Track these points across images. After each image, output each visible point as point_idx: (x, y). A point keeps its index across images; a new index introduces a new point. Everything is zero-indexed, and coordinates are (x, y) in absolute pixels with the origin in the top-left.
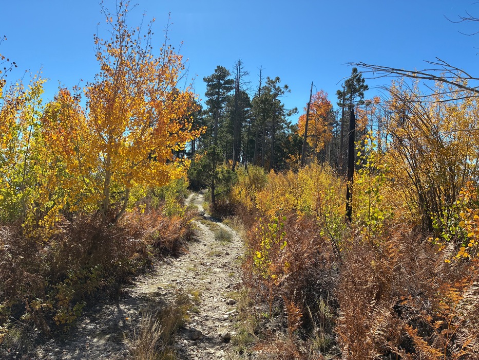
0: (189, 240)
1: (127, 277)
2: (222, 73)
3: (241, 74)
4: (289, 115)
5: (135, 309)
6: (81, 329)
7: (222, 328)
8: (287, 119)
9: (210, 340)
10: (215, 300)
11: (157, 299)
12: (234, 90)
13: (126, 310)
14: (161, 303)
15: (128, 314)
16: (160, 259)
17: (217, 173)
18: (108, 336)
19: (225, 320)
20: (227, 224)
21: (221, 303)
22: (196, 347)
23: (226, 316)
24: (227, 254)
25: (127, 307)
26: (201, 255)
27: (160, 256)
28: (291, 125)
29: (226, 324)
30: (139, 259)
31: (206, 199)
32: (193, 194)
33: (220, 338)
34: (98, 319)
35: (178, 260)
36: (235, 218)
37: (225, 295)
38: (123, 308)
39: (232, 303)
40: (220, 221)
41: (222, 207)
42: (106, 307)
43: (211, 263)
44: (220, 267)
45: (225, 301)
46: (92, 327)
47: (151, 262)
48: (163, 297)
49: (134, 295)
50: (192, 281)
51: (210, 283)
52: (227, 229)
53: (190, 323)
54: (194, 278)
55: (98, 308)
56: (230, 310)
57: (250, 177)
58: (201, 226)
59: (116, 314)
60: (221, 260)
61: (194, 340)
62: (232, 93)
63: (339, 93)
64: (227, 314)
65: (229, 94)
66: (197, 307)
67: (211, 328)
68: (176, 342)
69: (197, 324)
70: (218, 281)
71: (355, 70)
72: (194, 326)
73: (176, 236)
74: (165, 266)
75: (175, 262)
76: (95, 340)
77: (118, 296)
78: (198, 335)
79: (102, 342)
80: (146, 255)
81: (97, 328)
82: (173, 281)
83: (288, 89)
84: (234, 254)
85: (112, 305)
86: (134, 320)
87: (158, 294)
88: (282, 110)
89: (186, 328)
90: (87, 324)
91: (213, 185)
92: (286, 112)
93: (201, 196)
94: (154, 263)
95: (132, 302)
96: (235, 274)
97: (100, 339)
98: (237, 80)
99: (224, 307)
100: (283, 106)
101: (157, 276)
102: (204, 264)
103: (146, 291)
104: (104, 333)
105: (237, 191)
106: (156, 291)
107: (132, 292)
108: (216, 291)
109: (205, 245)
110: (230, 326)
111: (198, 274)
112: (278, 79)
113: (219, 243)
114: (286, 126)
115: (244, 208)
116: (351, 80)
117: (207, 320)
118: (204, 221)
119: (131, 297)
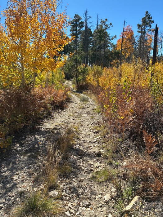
0: (68, 102)
1: (39, 120)
2: (78, 18)
3: (88, 18)
4: (112, 39)
5: (44, 137)
6: (14, 150)
7: (94, 147)
8: (112, 41)
9: (88, 155)
10: (87, 131)
11: (55, 131)
12: (85, 27)
13: (39, 138)
14: (58, 133)
15: (40, 140)
16: (55, 111)
17: (78, 69)
18: (29, 154)
19: (95, 142)
20: (85, 94)
21: (90, 132)
22: (81, 160)
23: (95, 140)
24: (88, 107)
25: (39, 136)
26: (75, 108)
27: (55, 109)
28: (113, 45)
29: (96, 145)
30: (44, 111)
31: (73, 83)
32: (67, 81)
33: (95, 154)
34: (23, 144)
35: (64, 111)
36: (89, 91)
37: (92, 128)
38: (37, 137)
39: (96, 133)
40: (81, 93)
41: (82, 87)
42: (28, 137)
43: (81, 112)
44: (86, 114)
45: (92, 131)
46: (20, 149)
47: (50, 112)
48: (58, 130)
49: (43, 130)
50: (73, 121)
51: (82, 122)
52: (85, 96)
53: (75, 145)
54: (74, 119)
55: (24, 137)
56: (96, 136)
57: (95, 71)
58: (73, 96)
59: (33, 140)
60: (85, 111)
61: (80, 156)
62: (83, 29)
63: (139, 25)
64: (96, 139)
65: (82, 30)
66: (78, 135)
67: (88, 148)
68: (70, 157)
69: (80, 145)
70: (86, 121)
71: (147, 12)
72: (78, 147)
73: (61, 99)
74: (58, 114)
75: (63, 112)
76: (22, 157)
77: (35, 131)
78: (82, 153)
79: (26, 158)
80: (47, 109)
81: (23, 149)
82: (63, 121)
83: (112, 25)
84: (91, 107)
85: (31, 135)
86: (44, 144)
87: (55, 129)
88: (109, 37)
89: (74, 148)
90: (17, 147)
91: (77, 76)
92: (111, 38)
93: (71, 82)
94: (52, 113)
95: (42, 133)
96: (94, 117)
97: (24, 156)
98: (85, 21)
99: (93, 135)
100: (109, 35)
101: (54, 119)
102: (77, 113)
103: (49, 127)
104: (27, 152)
105: (89, 78)
106: (54, 127)
107: (42, 128)
108: (86, 126)
109: (76, 104)
110: (99, 146)
111: (75, 118)
112: (106, 20)
113: (83, 103)
114: (111, 45)
115: (93, 86)
116: (145, 18)
117: (85, 142)
118: (74, 93)
119: (41, 131)
